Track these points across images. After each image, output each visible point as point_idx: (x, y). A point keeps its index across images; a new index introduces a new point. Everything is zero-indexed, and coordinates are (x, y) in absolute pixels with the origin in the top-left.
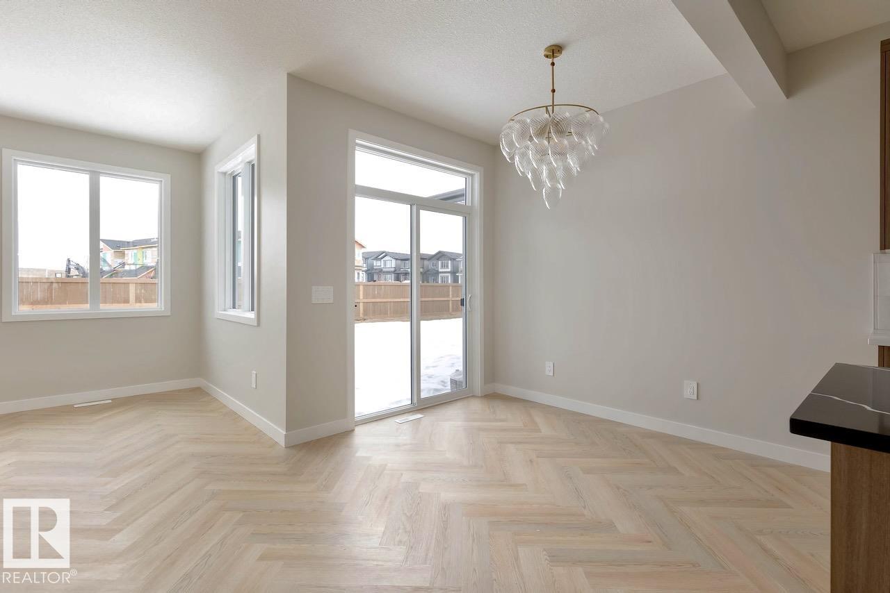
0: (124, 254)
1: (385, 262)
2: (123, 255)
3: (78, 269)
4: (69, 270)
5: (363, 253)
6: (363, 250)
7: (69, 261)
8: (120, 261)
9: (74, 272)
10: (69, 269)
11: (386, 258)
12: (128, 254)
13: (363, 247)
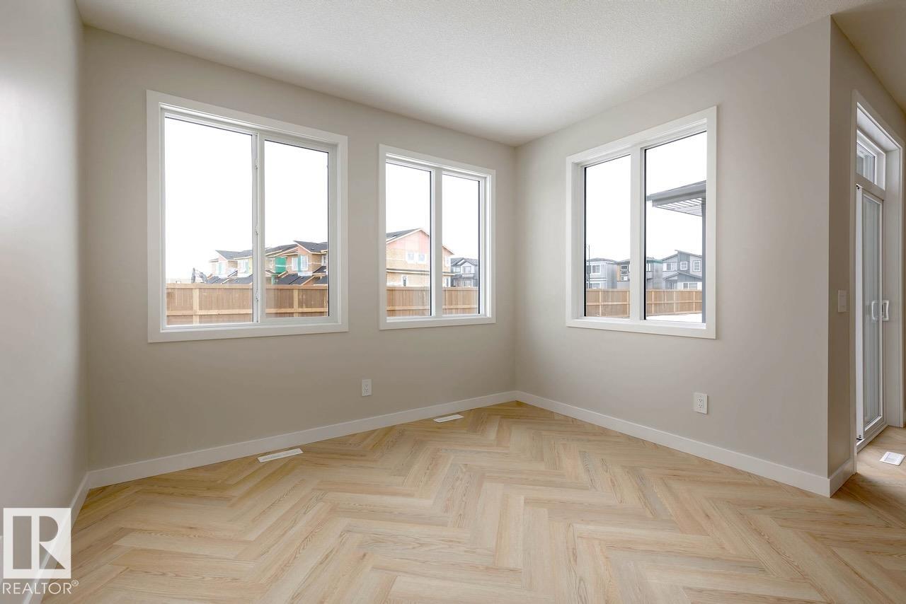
0: (237, 263)
1: (464, 268)
2: (235, 264)
3: (202, 277)
4: (194, 279)
5: (452, 259)
6: (452, 257)
7: (194, 270)
8: (233, 270)
9: (198, 280)
10: (194, 277)
11: (466, 264)
12: (240, 263)
13: (452, 254)
